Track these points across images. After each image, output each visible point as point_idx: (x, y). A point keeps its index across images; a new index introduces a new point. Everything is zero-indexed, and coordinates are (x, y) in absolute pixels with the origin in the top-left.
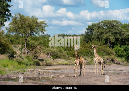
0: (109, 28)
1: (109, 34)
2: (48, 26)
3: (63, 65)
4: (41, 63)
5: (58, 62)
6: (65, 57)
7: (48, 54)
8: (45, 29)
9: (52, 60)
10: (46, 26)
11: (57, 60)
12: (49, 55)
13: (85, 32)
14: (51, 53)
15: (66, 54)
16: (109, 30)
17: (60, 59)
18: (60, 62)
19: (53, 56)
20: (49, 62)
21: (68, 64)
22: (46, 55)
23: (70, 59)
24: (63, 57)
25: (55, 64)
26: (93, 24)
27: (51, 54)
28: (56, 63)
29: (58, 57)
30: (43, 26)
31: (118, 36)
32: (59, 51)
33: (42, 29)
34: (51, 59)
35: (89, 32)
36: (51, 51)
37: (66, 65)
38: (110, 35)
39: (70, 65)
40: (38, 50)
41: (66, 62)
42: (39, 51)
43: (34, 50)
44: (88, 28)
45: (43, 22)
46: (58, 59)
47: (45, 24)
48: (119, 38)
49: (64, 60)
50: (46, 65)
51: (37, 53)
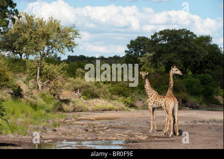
0: (173, 44)
1: (173, 54)
2: (80, 36)
3: (105, 110)
4: (65, 106)
5: (96, 105)
6: (107, 95)
7: (76, 90)
8: (76, 43)
9: (84, 101)
10: (77, 36)
11: (93, 100)
12: (78, 92)
13: (126, 51)
14: (82, 88)
15: (107, 90)
16: (173, 46)
17: (98, 100)
18: (99, 104)
19: (85, 94)
20: (79, 105)
21: (113, 109)
22: (73, 91)
23: (115, 99)
24: (102, 95)
25: (90, 108)
26: (138, 37)
27: (80, 89)
28: (93, 107)
29: (94, 96)
30: (71, 36)
31: (189, 58)
32: (96, 85)
33: (70, 43)
34: (82, 99)
35: (132, 52)
36: (81, 85)
37: (110, 110)
38: (175, 57)
39: (117, 110)
40: (59, 83)
41: (110, 105)
42: (62, 85)
43: (52, 83)
44: (129, 44)
45: (72, 28)
46: (95, 100)
47: (74, 33)
48: (191, 62)
49: (106, 102)
50: (74, 110)
51: (57, 87)
